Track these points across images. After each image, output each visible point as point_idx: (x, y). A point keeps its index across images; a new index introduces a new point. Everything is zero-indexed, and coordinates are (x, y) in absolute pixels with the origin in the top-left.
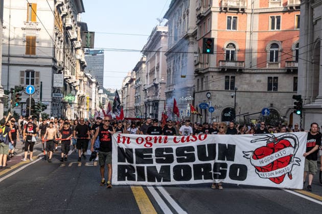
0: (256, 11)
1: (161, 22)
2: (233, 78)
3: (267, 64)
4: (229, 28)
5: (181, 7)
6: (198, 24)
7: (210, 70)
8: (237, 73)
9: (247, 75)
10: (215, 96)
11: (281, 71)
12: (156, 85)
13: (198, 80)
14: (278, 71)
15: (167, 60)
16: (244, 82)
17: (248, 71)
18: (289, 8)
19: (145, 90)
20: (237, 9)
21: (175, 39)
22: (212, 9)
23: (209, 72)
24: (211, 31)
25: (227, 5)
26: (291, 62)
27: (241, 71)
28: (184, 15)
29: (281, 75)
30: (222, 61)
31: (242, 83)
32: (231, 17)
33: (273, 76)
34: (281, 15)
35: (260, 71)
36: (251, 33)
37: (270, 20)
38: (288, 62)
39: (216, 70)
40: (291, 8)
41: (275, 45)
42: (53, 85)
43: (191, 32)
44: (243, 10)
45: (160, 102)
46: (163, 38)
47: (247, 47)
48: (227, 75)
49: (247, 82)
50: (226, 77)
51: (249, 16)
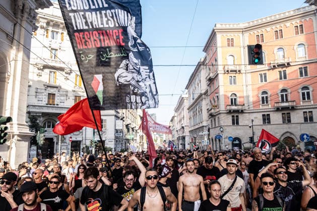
0: (248, 72)
1: (183, 92)
2: (237, 116)
3: (261, 106)
4: (231, 84)
5: (195, 80)
6: (208, 85)
7: (221, 112)
8: (240, 113)
9: (247, 114)
10: (226, 130)
11: (271, 110)
12: (183, 127)
13: (212, 120)
14: (269, 110)
15: (189, 112)
16: (245, 119)
17: (247, 112)
18: (272, 67)
19: (177, 131)
20: (236, 71)
21: (193, 99)
22: (219, 72)
23: (220, 113)
24: (219, 86)
25: (228, 68)
26: (278, 103)
27: (242, 112)
28: (198, 84)
29: (272, 112)
30: (229, 105)
31: (244, 120)
32: (231, 77)
33: (266, 113)
34: (267, 72)
35: (256, 111)
36: (247, 86)
37: (259, 76)
38: (276, 103)
39: (225, 112)
40: (274, 66)
41: (265, 92)
42: (115, 127)
43: (203, 92)
44: (239, 71)
45: (186, 137)
46: (185, 101)
47: (245, 94)
48: (233, 115)
49: (247, 118)
50: (232, 116)
51: (244, 75)
